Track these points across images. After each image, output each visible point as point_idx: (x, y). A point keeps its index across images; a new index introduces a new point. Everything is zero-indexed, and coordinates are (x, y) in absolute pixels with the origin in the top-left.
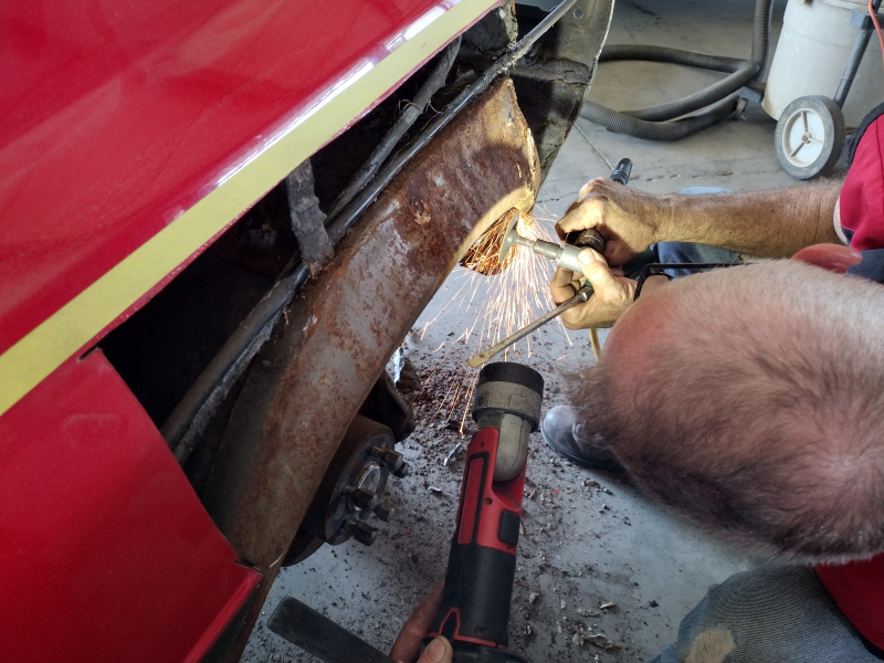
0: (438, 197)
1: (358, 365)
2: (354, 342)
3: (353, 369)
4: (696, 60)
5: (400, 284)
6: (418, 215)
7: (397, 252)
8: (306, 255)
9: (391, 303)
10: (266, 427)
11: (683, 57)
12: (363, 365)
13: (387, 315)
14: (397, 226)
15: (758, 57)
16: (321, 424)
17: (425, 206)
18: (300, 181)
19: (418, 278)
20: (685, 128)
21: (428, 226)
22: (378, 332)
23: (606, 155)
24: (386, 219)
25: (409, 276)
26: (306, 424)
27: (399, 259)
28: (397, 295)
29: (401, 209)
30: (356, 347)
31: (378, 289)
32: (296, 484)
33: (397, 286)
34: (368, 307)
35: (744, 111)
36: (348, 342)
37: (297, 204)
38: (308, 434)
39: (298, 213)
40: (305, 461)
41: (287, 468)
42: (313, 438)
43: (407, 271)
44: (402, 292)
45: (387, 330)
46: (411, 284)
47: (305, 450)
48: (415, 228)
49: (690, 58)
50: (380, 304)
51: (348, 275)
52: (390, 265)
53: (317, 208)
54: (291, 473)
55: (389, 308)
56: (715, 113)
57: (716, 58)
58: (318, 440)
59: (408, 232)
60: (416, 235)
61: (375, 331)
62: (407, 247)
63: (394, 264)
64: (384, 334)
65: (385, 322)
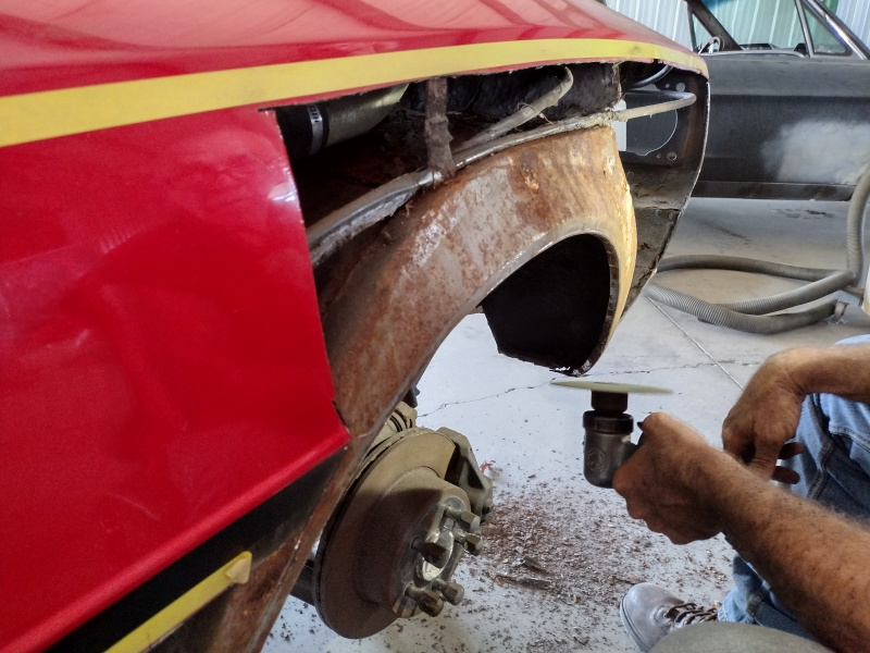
0: (545, 175)
1: (464, 273)
2: (463, 250)
3: (460, 274)
4: (789, 272)
5: (508, 224)
6: (528, 178)
7: (507, 198)
8: (432, 161)
9: (498, 234)
10: (380, 286)
11: (776, 269)
12: (469, 275)
13: (494, 242)
14: (510, 178)
15: (853, 269)
16: (426, 310)
17: (535, 175)
18: (437, 96)
19: (524, 225)
20: (780, 324)
21: (537, 192)
22: (485, 253)
23: (698, 341)
24: (502, 167)
25: (516, 220)
26: (413, 303)
27: (509, 205)
28: (504, 231)
29: (515, 167)
30: (464, 255)
31: (488, 218)
32: (396, 357)
33: (505, 224)
34: (478, 228)
35: (843, 314)
36: (458, 249)
37: (432, 115)
38: (414, 313)
39: (431, 124)
40: (408, 338)
41: (390, 337)
42: (417, 319)
43: (515, 216)
44: (509, 231)
45: (493, 255)
46: (517, 227)
47: (409, 328)
48: (524, 188)
49: (781, 270)
50: (487, 231)
51: (464, 193)
52: (501, 204)
53: (445, 127)
54: (393, 344)
55: (497, 238)
56: (812, 313)
57: (809, 270)
58: (421, 324)
59: (518, 188)
60: (525, 193)
61: (482, 251)
62: (518, 198)
63: (504, 204)
64: (489, 256)
65: (491, 247)
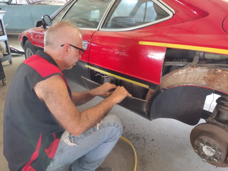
5: (199, 77)
7: (204, 74)
9: (195, 78)
12: (185, 79)
19: (202, 80)
22: (190, 78)
26: (175, 77)
32: (169, 81)
36: (186, 75)
37: (196, 56)
41: (170, 79)
43: (202, 78)
44: (198, 78)
50: (194, 76)
51: (194, 69)
58: (174, 80)
60: (210, 76)
62: (206, 76)
63: (202, 75)
65: (192, 78)
